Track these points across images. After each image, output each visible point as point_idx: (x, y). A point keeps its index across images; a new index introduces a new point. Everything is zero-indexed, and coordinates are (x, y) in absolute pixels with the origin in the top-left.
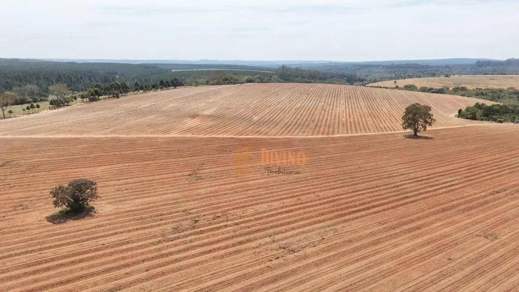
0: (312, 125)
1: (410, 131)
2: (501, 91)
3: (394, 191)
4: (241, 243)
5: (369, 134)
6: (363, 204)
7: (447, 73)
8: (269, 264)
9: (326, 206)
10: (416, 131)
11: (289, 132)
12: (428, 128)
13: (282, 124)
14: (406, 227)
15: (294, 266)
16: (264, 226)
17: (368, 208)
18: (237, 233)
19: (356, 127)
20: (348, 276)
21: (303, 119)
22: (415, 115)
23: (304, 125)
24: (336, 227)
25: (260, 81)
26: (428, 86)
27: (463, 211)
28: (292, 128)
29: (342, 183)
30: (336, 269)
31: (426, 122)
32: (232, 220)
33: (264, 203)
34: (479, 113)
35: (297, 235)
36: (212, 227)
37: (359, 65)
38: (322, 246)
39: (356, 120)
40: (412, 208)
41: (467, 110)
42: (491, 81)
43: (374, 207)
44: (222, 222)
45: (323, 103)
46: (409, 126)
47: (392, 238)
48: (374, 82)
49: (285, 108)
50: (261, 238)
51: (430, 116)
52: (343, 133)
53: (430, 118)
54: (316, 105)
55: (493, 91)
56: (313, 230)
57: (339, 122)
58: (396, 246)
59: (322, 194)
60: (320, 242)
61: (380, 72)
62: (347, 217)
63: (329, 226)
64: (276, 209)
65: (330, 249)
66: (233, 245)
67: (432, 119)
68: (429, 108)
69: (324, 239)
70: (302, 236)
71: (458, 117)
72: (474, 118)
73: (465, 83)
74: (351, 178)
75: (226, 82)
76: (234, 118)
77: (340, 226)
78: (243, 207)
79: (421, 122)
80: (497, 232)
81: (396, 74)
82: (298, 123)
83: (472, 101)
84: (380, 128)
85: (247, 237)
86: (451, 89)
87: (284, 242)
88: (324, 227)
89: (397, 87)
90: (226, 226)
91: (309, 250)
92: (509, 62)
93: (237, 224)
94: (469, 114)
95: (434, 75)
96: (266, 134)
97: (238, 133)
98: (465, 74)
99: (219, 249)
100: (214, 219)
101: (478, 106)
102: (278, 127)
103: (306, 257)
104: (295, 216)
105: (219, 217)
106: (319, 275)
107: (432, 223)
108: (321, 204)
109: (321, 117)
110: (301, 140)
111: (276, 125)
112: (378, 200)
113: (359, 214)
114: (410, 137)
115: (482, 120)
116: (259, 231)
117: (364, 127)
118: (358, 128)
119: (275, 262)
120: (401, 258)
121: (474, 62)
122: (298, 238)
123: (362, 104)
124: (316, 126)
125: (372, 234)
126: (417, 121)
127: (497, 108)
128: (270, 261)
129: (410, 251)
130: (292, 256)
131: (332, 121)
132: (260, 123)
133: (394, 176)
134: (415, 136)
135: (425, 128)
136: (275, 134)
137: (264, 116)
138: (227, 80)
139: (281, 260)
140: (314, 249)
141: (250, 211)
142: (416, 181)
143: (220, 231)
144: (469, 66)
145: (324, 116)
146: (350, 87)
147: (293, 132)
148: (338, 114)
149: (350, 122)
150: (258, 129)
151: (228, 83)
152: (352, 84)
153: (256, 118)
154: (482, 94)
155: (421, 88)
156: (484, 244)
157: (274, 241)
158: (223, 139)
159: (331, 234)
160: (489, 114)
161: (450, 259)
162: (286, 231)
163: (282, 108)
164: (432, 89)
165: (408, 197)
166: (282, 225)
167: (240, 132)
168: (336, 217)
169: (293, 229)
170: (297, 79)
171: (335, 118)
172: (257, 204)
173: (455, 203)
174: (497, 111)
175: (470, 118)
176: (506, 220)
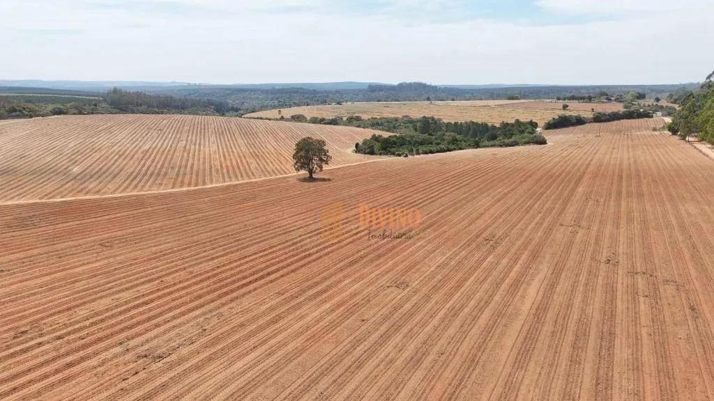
0: (173, 174)
1: (304, 173)
2: (396, 120)
3: (293, 250)
4: (70, 365)
5: (254, 180)
6: (254, 273)
7: (338, 100)
8: (123, 385)
9: (205, 284)
10: (311, 172)
11: (136, 186)
12: (325, 167)
13: (123, 174)
14: (311, 292)
15: (164, 379)
16: (108, 332)
17: (262, 277)
18: (63, 351)
19: (235, 173)
20: (243, 373)
21: (156, 166)
22: (307, 151)
23: (159, 174)
24: (221, 310)
25: (76, 111)
26: (320, 117)
27: (372, 261)
28: (141, 180)
29: (224, 250)
30: (226, 368)
31: (321, 160)
32: (49, 333)
33: (105, 296)
34: (377, 146)
35: (164, 333)
36: (12, 351)
37: (230, 89)
38: (204, 340)
39: (235, 163)
40: (315, 267)
41: (365, 142)
42: (386, 108)
43: (269, 274)
44: (32, 339)
45: (184, 142)
46: (302, 167)
47: (296, 310)
48: (253, 112)
49: (125, 151)
50: (106, 349)
51: (325, 152)
52: (218, 181)
53: (325, 155)
54: (174, 145)
55: (389, 121)
56: (188, 321)
57: (211, 166)
58: (302, 317)
59: (196, 270)
60: (199, 335)
61: (258, 98)
62: (235, 295)
63: (210, 311)
64: (126, 303)
65: (216, 340)
66: (57, 371)
67: (328, 156)
68: (323, 143)
69: (205, 330)
70: (173, 333)
71: (356, 152)
72: (372, 153)
73: (359, 112)
74: (236, 241)
75: (14, 114)
76: (34, 172)
77: (226, 308)
78: (68, 309)
79: (316, 160)
80: (408, 279)
81: (279, 102)
82: (149, 173)
83: (369, 133)
84: (267, 171)
85: (81, 354)
86: (345, 119)
87: (146, 347)
88: (204, 314)
89: (282, 118)
90: (40, 344)
91: (184, 351)
92: (402, 87)
93: (59, 338)
94: (367, 148)
95: (324, 102)
96: (98, 192)
97: (46, 195)
98: (358, 101)
99: (30, 382)
100: (14, 338)
101: (375, 138)
102: (117, 180)
103: (181, 361)
104: (158, 306)
105: (25, 332)
106: (204, 380)
107: (340, 281)
108: (196, 283)
109: (184, 163)
110: (156, 197)
111: (115, 177)
112: (273, 265)
113: (251, 287)
114: (305, 180)
115: (380, 154)
116: (100, 340)
117: (246, 172)
118: (238, 174)
119: (132, 380)
120: (309, 332)
121: (366, 87)
122: (165, 337)
123: (240, 141)
124: (178, 175)
125: (272, 309)
126: (311, 160)
127: (394, 139)
128: (124, 380)
129: (318, 321)
130: (160, 364)
131: (201, 166)
132: (83, 177)
133: (290, 232)
134: (311, 179)
135: (321, 167)
136: (111, 192)
137: (91, 166)
138: (15, 110)
139: (142, 375)
140: (193, 347)
141: (82, 312)
142: (317, 234)
143: (29, 354)
144: (360, 91)
145: (187, 160)
146: (221, 118)
147: (143, 186)
148: (207, 156)
149: (227, 166)
150: (81, 187)
151: (18, 117)
152: (223, 115)
153: (76, 170)
154: (378, 124)
155: (311, 118)
156: (397, 295)
157: (128, 350)
158: (18, 206)
159: (215, 321)
160: (387, 147)
161: (363, 321)
162: (147, 331)
163: (120, 151)
164: (323, 119)
165: (310, 255)
166: (138, 323)
167: (50, 193)
168: (220, 297)
169: (157, 326)
170: (140, 108)
171: (204, 163)
172: (94, 300)
173: (362, 253)
174: (395, 143)
175: (368, 153)
176: (416, 263)
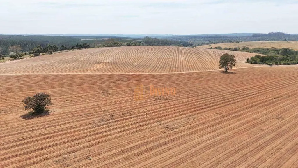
0: (169, 67)
1: (223, 69)
2: (268, 49)
3: (222, 98)
4: (141, 126)
5: (200, 71)
6: (206, 105)
7: (237, 41)
8: (160, 136)
9: (186, 106)
10: (226, 69)
11: (156, 71)
12: (233, 67)
14: (233, 115)
15: (175, 137)
16: (153, 117)
17: (210, 107)
18: (138, 121)
19: (192, 68)
20: (207, 140)
21: (162, 64)
22: (226, 60)
23: (163, 67)
24: (194, 116)
25: (134, 45)
26: (228, 47)
27: (262, 107)
28: (157, 69)
29: (191, 95)
30: (200, 137)
31: (232, 64)
32: (133, 115)
33: (150, 106)
34: (258, 60)
35: (173, 121)
37: (189, 37)
38: (188, 126)
39: (192, 65)
40: (234, 106)
41: (252, 58)
42: (262, 44)
43: (212, 106)
44: (128, 116)
45: (172, 56)
46: (223, 67)
47: (226, 121)
48: (198, 46)
49: (152, 58)
50: (153, 123)
52: (186, 71)
54: (169, 57)
55: (263, 49)
56: (182, 118)
57: (183, 65)
58: (230, 125)
59: (182, 101)
60: (187, 124)
61: (201, 40)
62: (199, 112)
63: (190, 116)
64: (158, 109)
65: (193, 127)
66: (138, 127)
67: (235, 62)
68: (234, 56)
69: (189, 122)
70: (176, 122)
71: (247, 62)
72: (255, 63)
73: (248, 46)
74: (196, 93)
76: (122, 64)
77: (196, 116)
78: (138, 108)
79: (229, 64)
80: (283, 116)
81: (210, 42)
82: (160, 66)
83: (254, 55)
84: (206, 68)
85: (144, 123)
86: (240, 49)
87: (167, 124)
88: (188, 117)
89: (211, 48)
90: (131, 118)
91: (182, 128)
93: (137, 117)
94: (253, 61)
95: (231, 41)
96: (143, 72)
97: (127, 72)
98: (247, 41)
100: (123, 115)
101: (256, 56)
102: (149, 68)
103: (181, 132)
104: (169, 112)
105: (125, 113)
106: (191, 140)
107: (247, 113)
108: (183, 106)
109: (172, 64)
110: (163, 75)
111: (148, 67)
112: (214, 103)
113: (205, 110)
114: (223, 72)
115: (260, 64)
116: (150, 120)
117: (197, 68)
118: (194, 68)
119: (164, 135)
120: (235, 130)
121: (251, 35)
122: (174, 122)
123: (194, 56)
124: (170, 68)
125: (215, 119)
126: (227, 64)
127: (267, 57)
128: (161, 134)
129: (238, 127)
130: (173, 131)
131: (179, 65)
132: (138, 66)
133: (220, 91)
134: (226, 72)
135: (231, 67)
136: (147, 72)
137: (140, 63)
138: (116, 44)
139: (167, 134)
140: (184, 128)
141: (143, 110)
142: (233, 93)
143: (128, 120)
144: (248, 37)
145: (174, 62)
147: (158, 71)
148: (181, 61)
149: (189, 65)
150: (137, 70)
151: (116, 46)
152: (186, 47)
153: (135, 64)
154: (258, 51)
155: (225, 48)
156: (277, 122)
157: (160, 124)
158: (119, 74)
159: (192, 120)
160: (263, 61)
161: (261, 130)
162: (166, 119)
163: (149, 58)
164: (231, 48)
165: (230, 101)
166: (163, 116)
167: (128, 71)
168: (193, 112)
169: (170, 118)
170: (155, 44)
171: (180, 64)
172: (146, 106)
173: (256, 103)
174: (268, 59)
175: (253, 63)
